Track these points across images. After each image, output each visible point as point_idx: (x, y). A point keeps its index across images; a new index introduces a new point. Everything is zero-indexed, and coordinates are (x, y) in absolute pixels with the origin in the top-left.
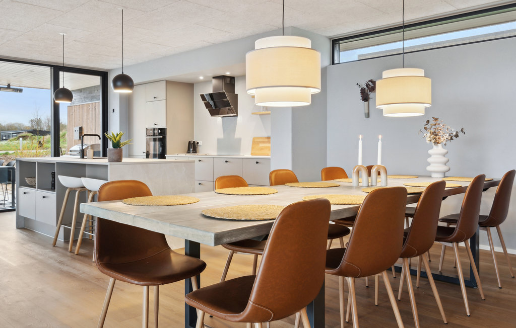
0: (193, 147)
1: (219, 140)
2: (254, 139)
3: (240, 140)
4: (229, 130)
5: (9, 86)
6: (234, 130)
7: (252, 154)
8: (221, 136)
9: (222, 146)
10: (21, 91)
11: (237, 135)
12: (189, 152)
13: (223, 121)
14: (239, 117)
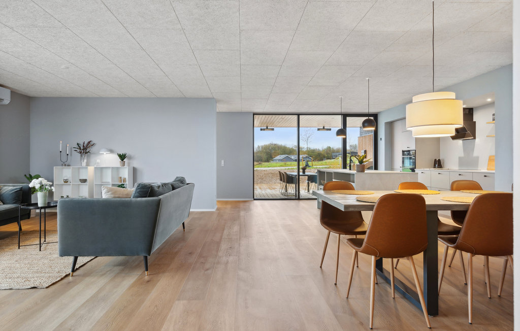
0: (438, 164)
1: (460, 158)
2: (490, 157)
3: (478, 158)
4: (468, 150)
5: (324, 127)
6: (473, 150)
7: (488, 169)
8: (462, 154)
9: (462, 162)
10: (330, 129)
11: (475, 154)
12: (435, 167)
13: (463, 143)
14: (477, 140)
